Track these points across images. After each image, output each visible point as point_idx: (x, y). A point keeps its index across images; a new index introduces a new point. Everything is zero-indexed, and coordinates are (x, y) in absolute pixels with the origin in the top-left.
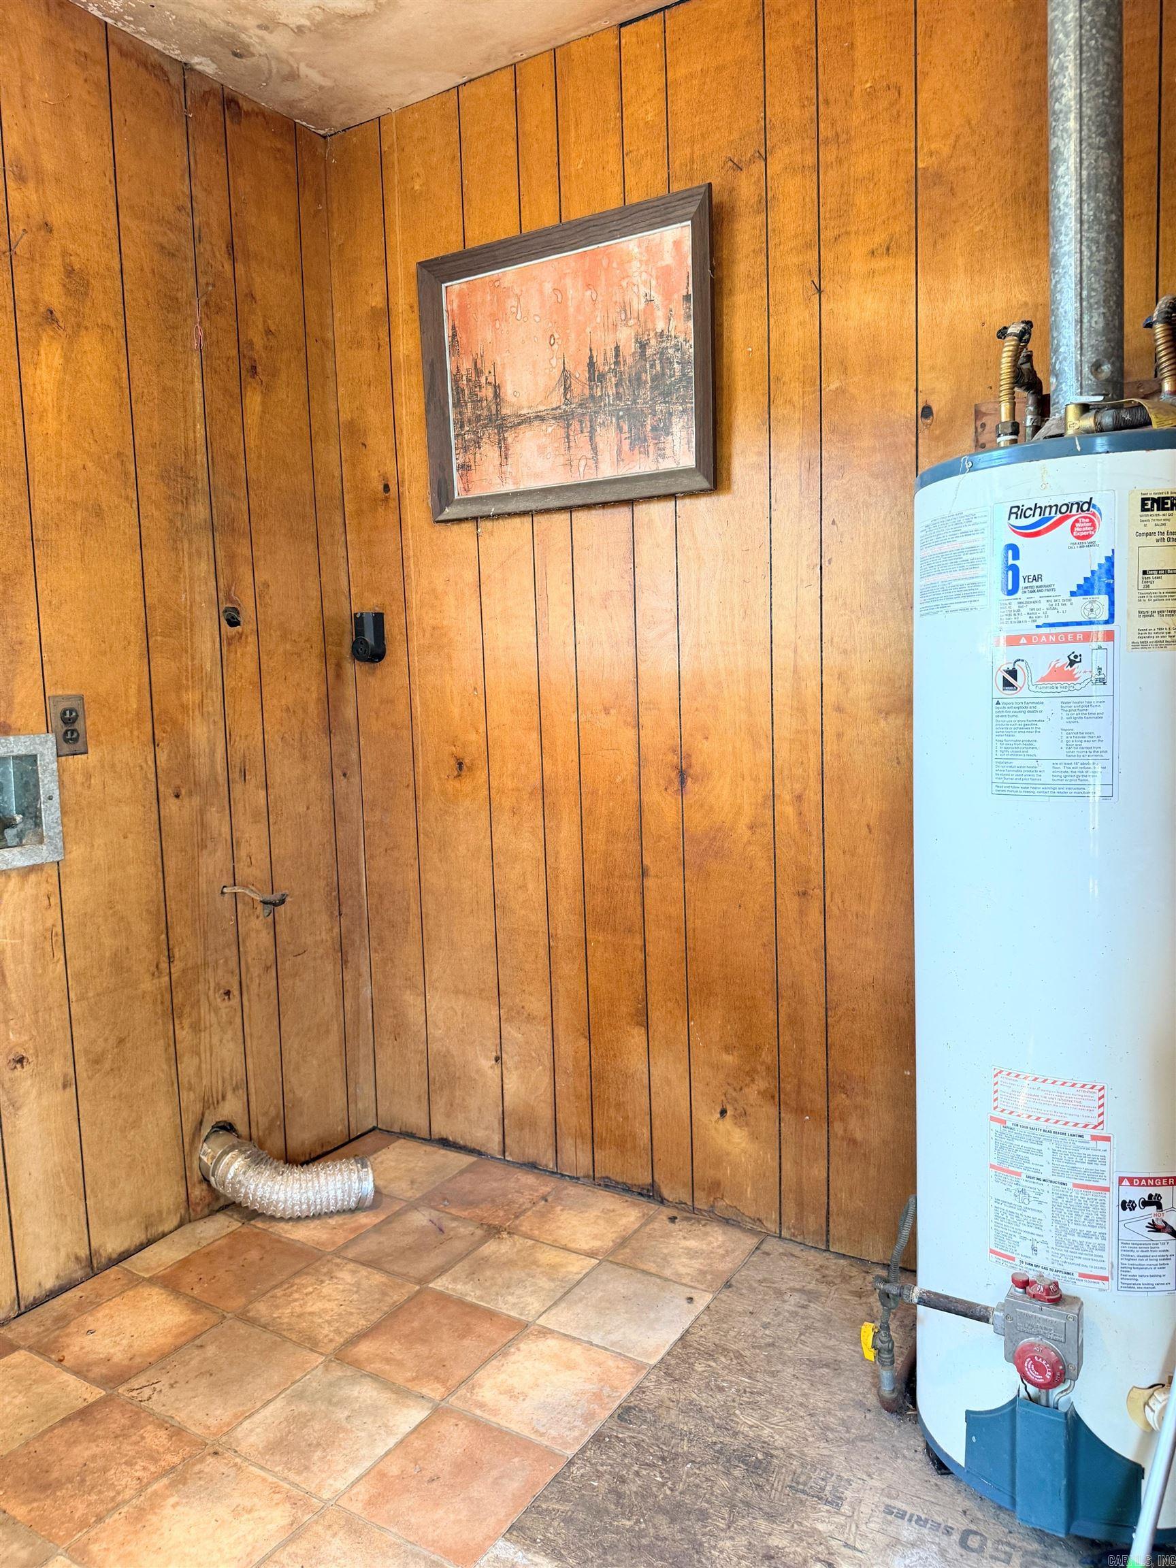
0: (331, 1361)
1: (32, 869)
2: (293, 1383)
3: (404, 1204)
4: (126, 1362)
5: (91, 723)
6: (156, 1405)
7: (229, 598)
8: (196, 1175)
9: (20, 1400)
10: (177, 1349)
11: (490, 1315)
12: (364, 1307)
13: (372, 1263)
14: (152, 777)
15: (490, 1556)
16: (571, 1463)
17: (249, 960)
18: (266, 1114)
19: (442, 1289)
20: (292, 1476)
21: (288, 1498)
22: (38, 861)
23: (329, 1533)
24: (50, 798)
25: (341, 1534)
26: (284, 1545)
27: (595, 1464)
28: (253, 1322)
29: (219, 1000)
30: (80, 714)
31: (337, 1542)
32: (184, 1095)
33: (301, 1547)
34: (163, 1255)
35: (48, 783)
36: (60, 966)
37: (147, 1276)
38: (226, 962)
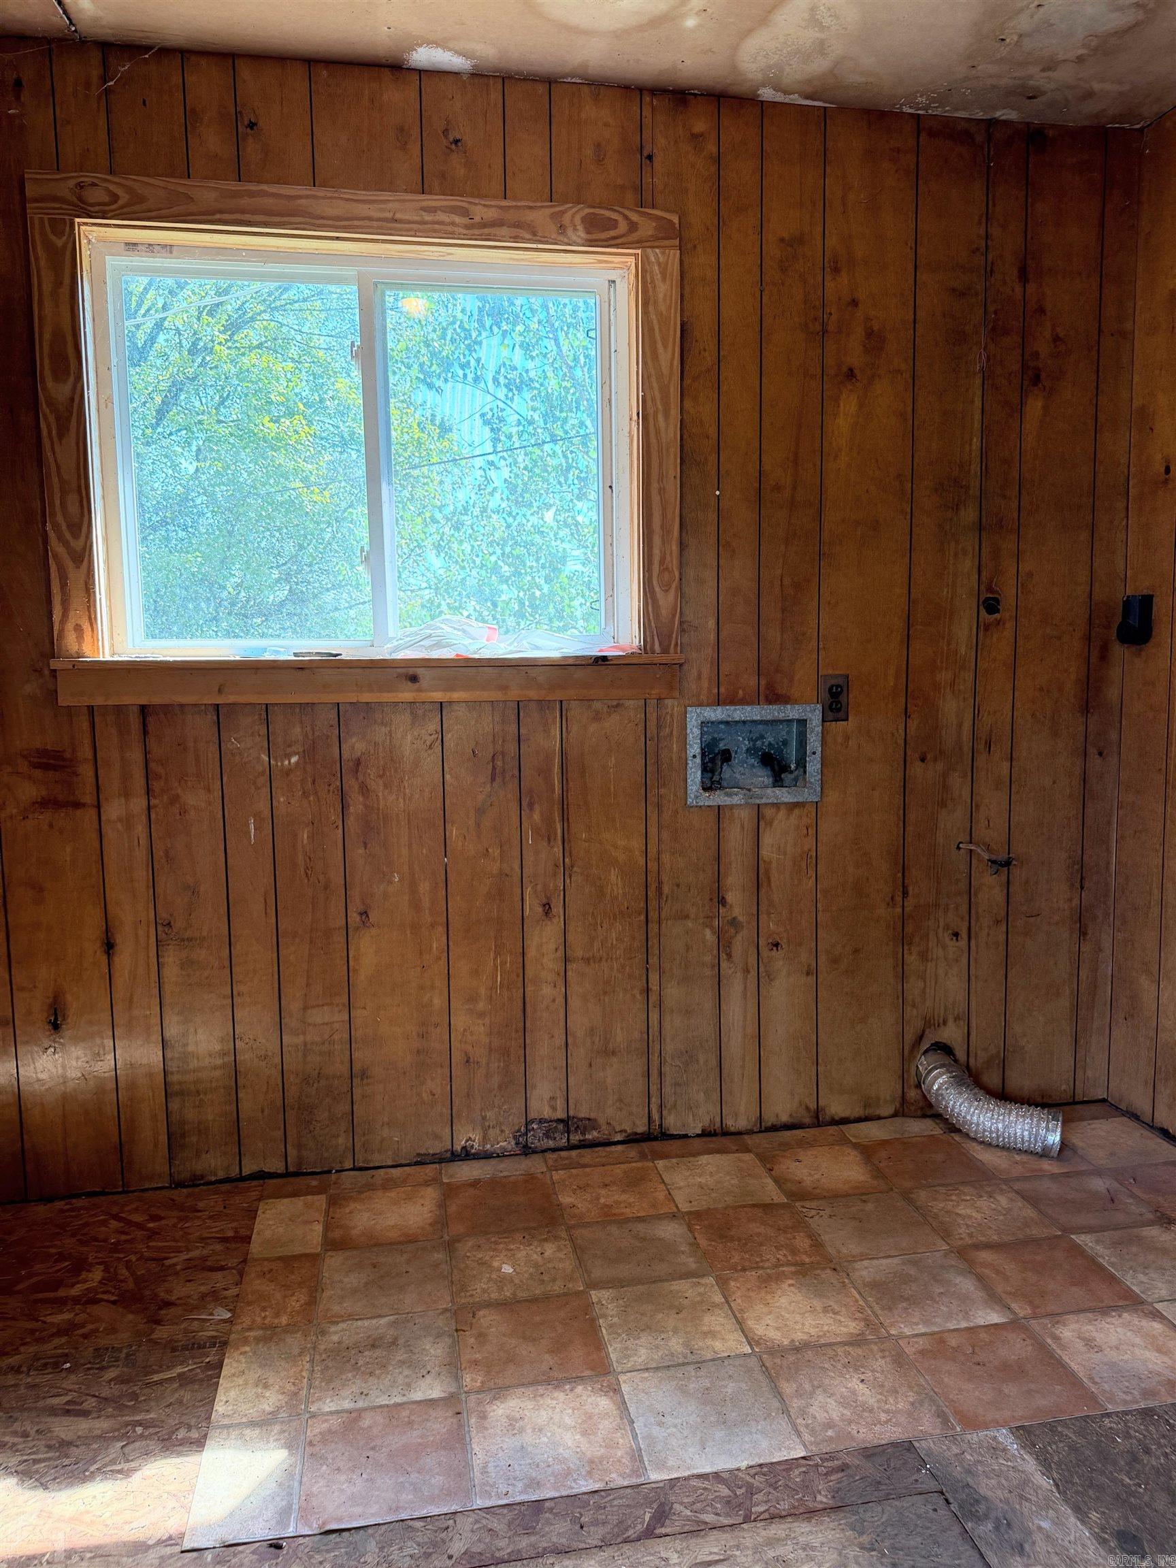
0: (952, 1252)
1: (797, 805)
2: (914, 1253)
3: (1091, 1167)
4: (810, 1189)
5: (854, 696)
6: (814, 1223)
7: (990, 589)
8: (913, 1080)
9: (735, 1181)
10: (847, 1195)
11: (1112, 1279)
12: (1003, 1227)
13: (1032, 1200)
14: (901, 742)
15: (991, 1433)
16: (1108, 1415)
17: (980, 910)
18: (986, 1050)
19: (1080, 1243)
20: (877, 1308)
21: (865, 1320)
22: (801, 800)
23: (880, 1354)
24: (814, 753)
25: (888, 1359)
26: (844, 1344)
27: (1130, 1428)
28: (911, 1202)
29: (947, 939)
30: (845, 689)
31: (881, 1362)
32: (908, 1009)
33: (856, 1351)
34: (873, 1132)
35: (814, 742)
36: (812, 882)
37: (854, 1141)
38: (957, 909)
